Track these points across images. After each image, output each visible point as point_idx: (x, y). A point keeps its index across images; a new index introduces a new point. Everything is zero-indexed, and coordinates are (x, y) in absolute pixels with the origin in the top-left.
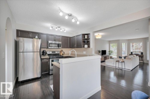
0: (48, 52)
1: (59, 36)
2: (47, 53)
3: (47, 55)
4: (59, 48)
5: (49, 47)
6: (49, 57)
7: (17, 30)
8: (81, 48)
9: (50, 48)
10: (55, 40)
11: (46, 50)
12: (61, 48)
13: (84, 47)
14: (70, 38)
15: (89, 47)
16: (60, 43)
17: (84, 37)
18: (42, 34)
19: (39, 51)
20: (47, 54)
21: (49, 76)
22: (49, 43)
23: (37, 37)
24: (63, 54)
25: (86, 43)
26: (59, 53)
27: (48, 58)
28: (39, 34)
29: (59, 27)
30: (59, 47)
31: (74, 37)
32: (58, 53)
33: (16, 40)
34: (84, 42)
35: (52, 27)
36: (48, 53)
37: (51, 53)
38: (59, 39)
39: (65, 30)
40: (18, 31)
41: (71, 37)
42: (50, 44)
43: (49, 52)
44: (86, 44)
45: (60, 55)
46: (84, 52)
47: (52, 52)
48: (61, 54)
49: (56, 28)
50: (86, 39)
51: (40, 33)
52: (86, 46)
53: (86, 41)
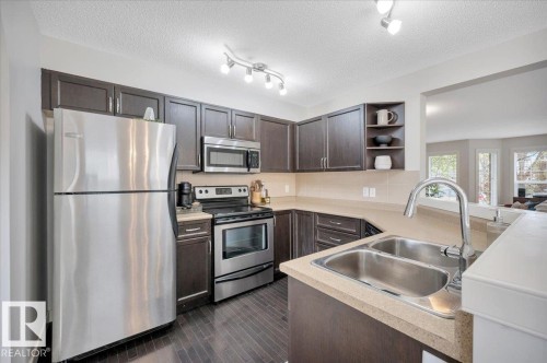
0: (197, 190)
1: (251, 116)
2: (194, 194)
3: (196, 203)
4: (252, 170)
5: (207, 169)
6: (210, 216)
7: (44, 71)
8: (361, 169)
9: (211, 169)
10: (232, 136)
11: (194, 180)
12: (258, 170)
13: (373, 167)
14: (293, 125)
15: (398, 165)
16: (255, 146)
17: (375, 119)
18: (175, 101)
19: (166, 188)
20: (194, 199)
21: (213, 311)
22: (206, 146)
23: (150, 112)
24: (263, 200)
25: (383, 147)
26: (246, 194)
27: (205, 221)
28: (161, 104)
29: (260, 68)
30: (248, 166)
31: (319, 119)
32: (243, 194)
33: (41, 126)
34: (375, 142)
35: (231, 64)
36: (199, 196)
37: (212, 194)
38: (251, 129)
39: (282, 86)
40: (49, 77)
41: (300, 124)
42: (212, 154)
43: (203, 190)
44: (383, 152)
45: (253, 205)
46: (366, 190)
47: (219, 191)
48: (257, 200)
49: (249, 72)
50: (383, 129)
51: (164, 97)
52: (383, 162)
53: (383, 137)
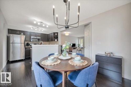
4: (39, 41)
7: (8, 29)
8: (53, 41)
9: (32, 41)
10: (36, 36)
11: (29, 42)
14: (47, 35)
16: (40, 38)
19: (24, 43)
20: (30, 45)
22: (31, 38)
23: (22, 34)
28: (24, 32)
33: (8, 35)
35: (33, 28)
38: (39, 35)
39: (42, 30)
49: (36, 28)
52: (56, 40)
53: (56, 37)
